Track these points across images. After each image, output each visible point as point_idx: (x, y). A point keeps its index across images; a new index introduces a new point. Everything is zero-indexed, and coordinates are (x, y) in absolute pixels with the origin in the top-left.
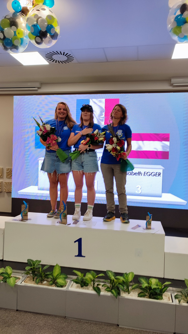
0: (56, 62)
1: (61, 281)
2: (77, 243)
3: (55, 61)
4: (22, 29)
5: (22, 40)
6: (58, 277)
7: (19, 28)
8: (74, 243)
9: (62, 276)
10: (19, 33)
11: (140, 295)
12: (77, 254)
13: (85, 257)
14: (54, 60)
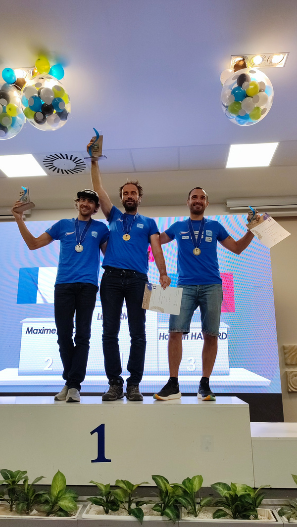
0: (58, 172)
1: (66, 504)
2: (96, 434)
3: (57, 170)
4: (15, 105)
5: (14, 119)
6: (60, 495)
7: (10, 103)
8: (90, 435)
9: (67, 495)
10: (10, 109)
11: (215, 516)
12: (96, 457)
13: (110, 461)
14: (56, 168)
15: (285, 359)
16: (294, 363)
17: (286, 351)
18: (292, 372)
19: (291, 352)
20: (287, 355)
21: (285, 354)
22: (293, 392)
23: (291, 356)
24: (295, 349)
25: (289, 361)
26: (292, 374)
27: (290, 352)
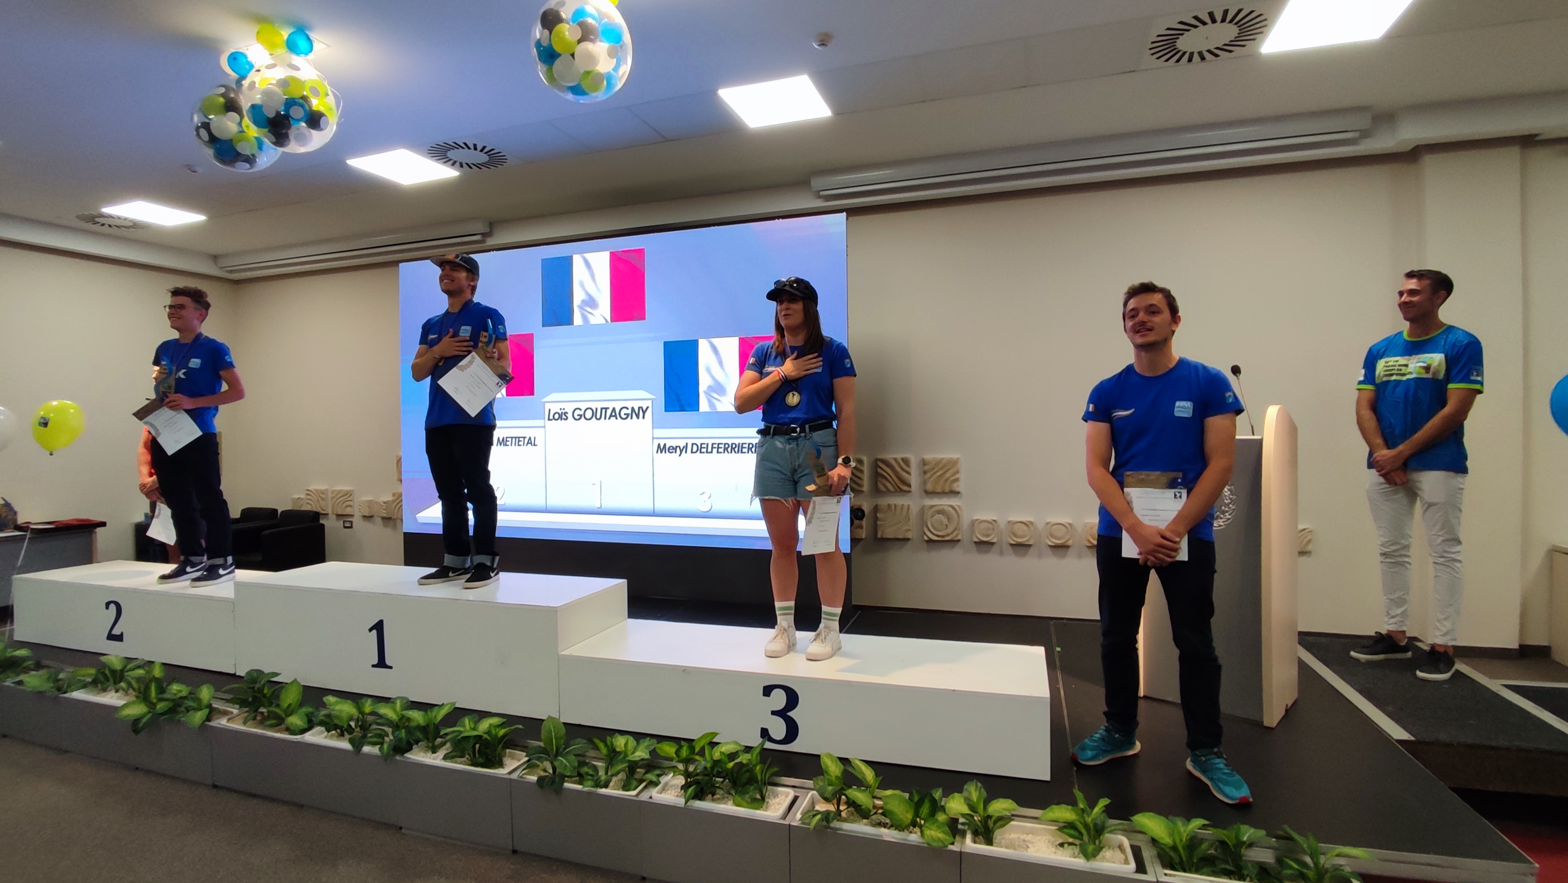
2: (374, 632)
3: (465, 165)
5: (259, 140)
8: (368, 631)
12: (376, 662)
13: (391, 667)
14: (462, 163)
15: (925, 482)
16: (939, 490)
17: (926, 468)
18: (933, 506)
19: (935, 470)
20: (928, 475)
21: (925, 473)
22: (930, 541)
23: (934, 477)
24: (940, 466)
25: (929, 487)
26: (934, 509)
27: (933, 469)
